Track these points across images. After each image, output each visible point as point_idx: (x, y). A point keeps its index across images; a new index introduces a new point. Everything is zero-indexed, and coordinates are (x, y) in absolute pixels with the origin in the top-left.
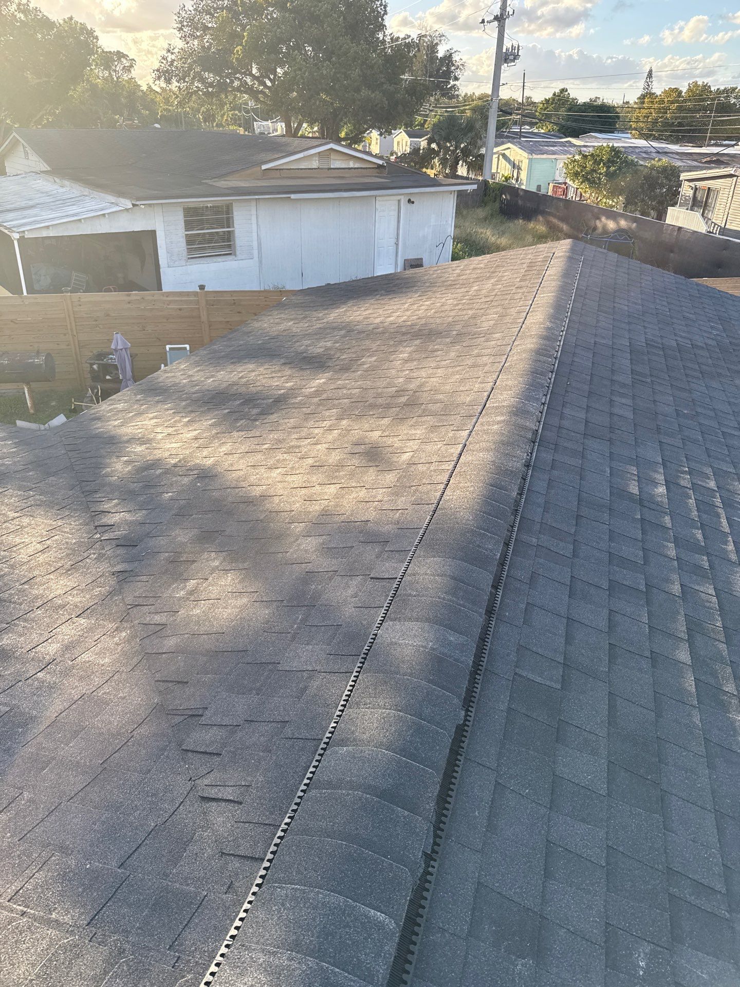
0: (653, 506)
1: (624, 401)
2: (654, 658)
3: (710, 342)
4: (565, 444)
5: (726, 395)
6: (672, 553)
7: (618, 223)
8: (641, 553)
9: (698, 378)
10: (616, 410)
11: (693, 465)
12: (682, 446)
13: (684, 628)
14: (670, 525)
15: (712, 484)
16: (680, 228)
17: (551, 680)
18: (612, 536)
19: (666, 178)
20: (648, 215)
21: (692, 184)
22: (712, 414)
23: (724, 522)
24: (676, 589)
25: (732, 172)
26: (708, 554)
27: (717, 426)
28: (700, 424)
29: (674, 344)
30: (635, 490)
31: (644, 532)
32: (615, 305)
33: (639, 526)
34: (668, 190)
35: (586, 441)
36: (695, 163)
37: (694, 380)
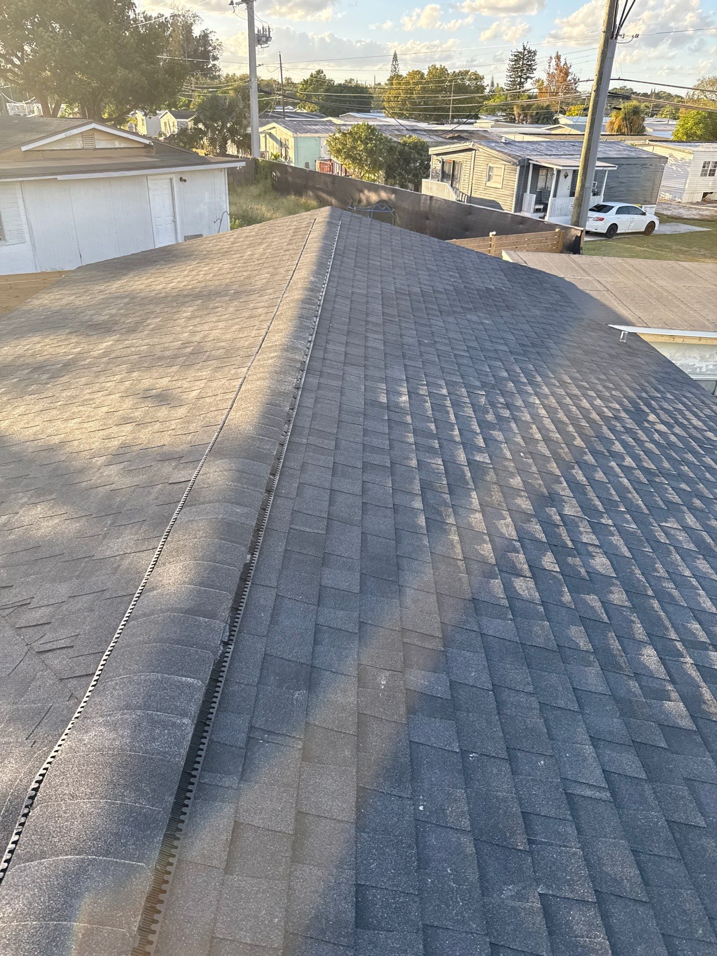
0: (398, 410)
1: (376, 336)
2: (396, 509)
3: (448, 287)
4: (329, 371)
5: (459, 327)
6: (411, 440)
7: (379, 195)
8: (387, 442)
9: (438, 316)
10: (370, 344)
11: (430, 379)
12: (421, 366)
13: (419, 488)
14: (410, 422)
15: (444, 391)
16: (431, 197)
17: (318, 529)
18: (365, 432)
19: (418, 153)
20: (407, 187)
21: (439, 158)
22: (447, 341)
23: (452, 417)
24: (414, 463)
25: (471, 147)
26: (439, 439)
27: (450, 350)
28: (437, 349)
29: (419, 290)
30: (383, 399)
31: (390, 428)
32: (370, 261)
33: (386, 424)
34: (420, 164)
35: (346, 368)
36: (441, 139)
37: (434, 318)
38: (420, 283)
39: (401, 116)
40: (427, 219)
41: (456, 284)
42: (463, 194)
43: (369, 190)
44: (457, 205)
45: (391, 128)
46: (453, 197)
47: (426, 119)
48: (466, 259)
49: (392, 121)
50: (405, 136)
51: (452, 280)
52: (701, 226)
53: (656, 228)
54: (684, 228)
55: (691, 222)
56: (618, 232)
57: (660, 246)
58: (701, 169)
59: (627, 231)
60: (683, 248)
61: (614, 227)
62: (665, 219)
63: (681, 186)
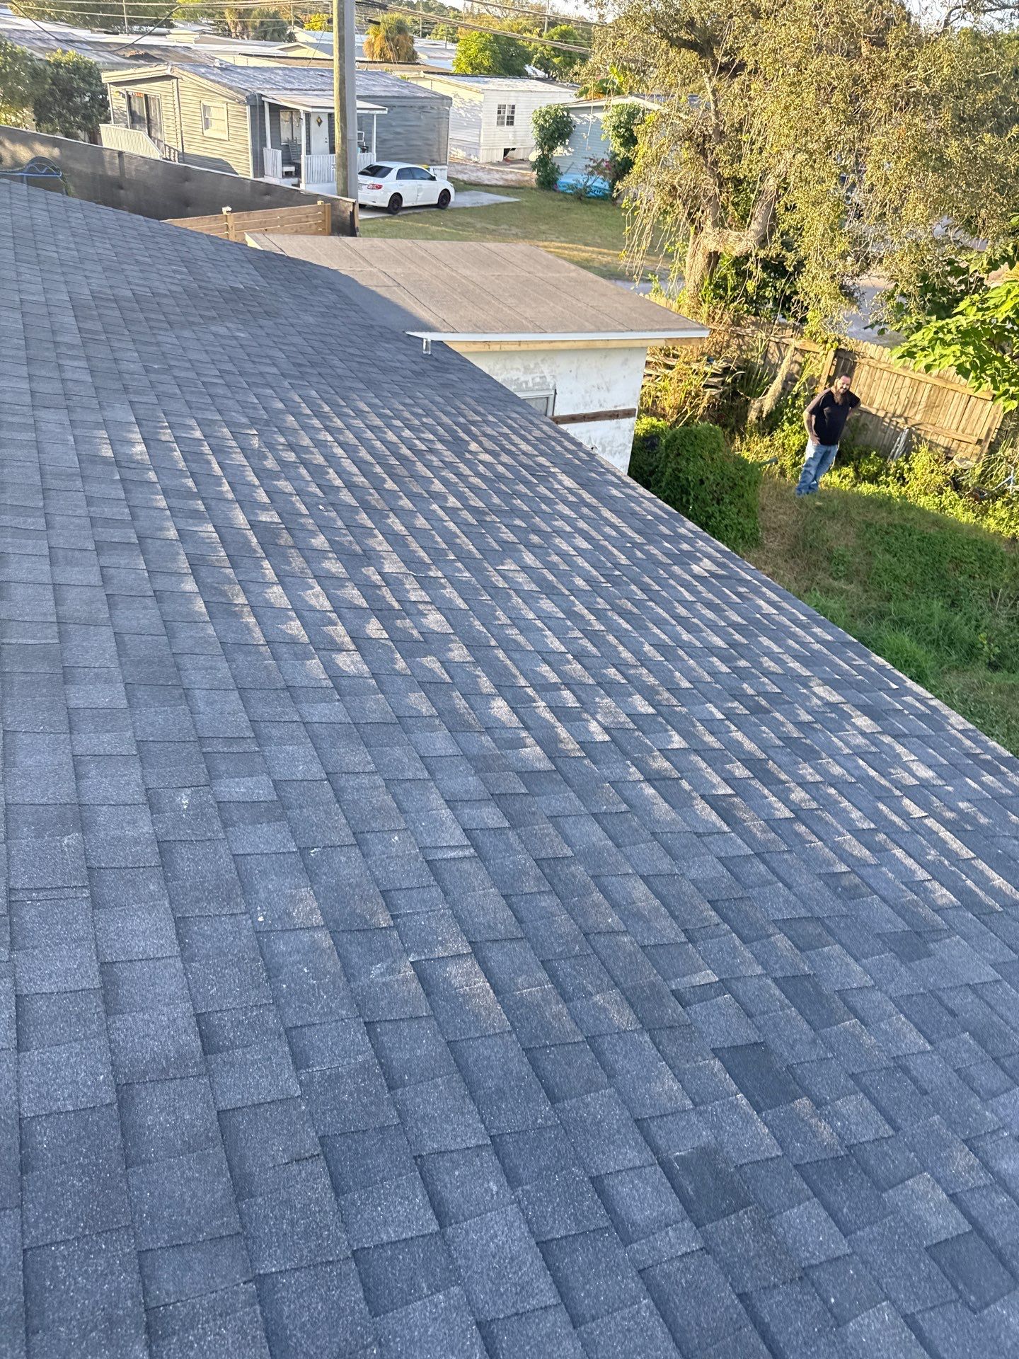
0: (133, 465)
1: (76, 364)
2: (158, 596)
3: (174, 288)
4: (10, 419)
5: (202, 344)
6: (163, 504)
8: (127, 510)
9: (167, 330)
10: (68, 375)
11: (173, 419)
12: (156, 402)
13: (187, 565)
14: (155, 479)
15: (198, 434)
16: (120, 154)
17: (47, 638)
18: (90, 501)
19: (84, 80)
20: (76, 137)
21: (121, 89)
22: (188, 365)
23: (216, 466)
24: (172, 534)
25: (168, 72)
26: (203, 499)
27: (196, 377)
28: (175, 377)
30: (107, 452)
31: (126, 491)
33: (120, 486)
34: (91, 99)
35: (36, 412)
36: (117, 59)
37: (162, 333)
38: (129, 283)
39: (41, 16)
40: (121, 188)
41: (185, 283)
42: (170, 148)
43: (13, 141)
44: (164, 166)
45: (28, 36)
46: (156, 154)
47: (87, 24)
48: (195, 247)
49: (28, 24)
50: (55, 51)
51: (178, 276)
52: (508, 195)
53: (452, 199)
54: (487, 199)
55: (495, 189)
56: (404, 205)
57: (462, 224)
58: (496, 115)
59: (415, 204)
60: (488, 226)
61: (397, 198)
62: (462, 186)
63: (475, 140)
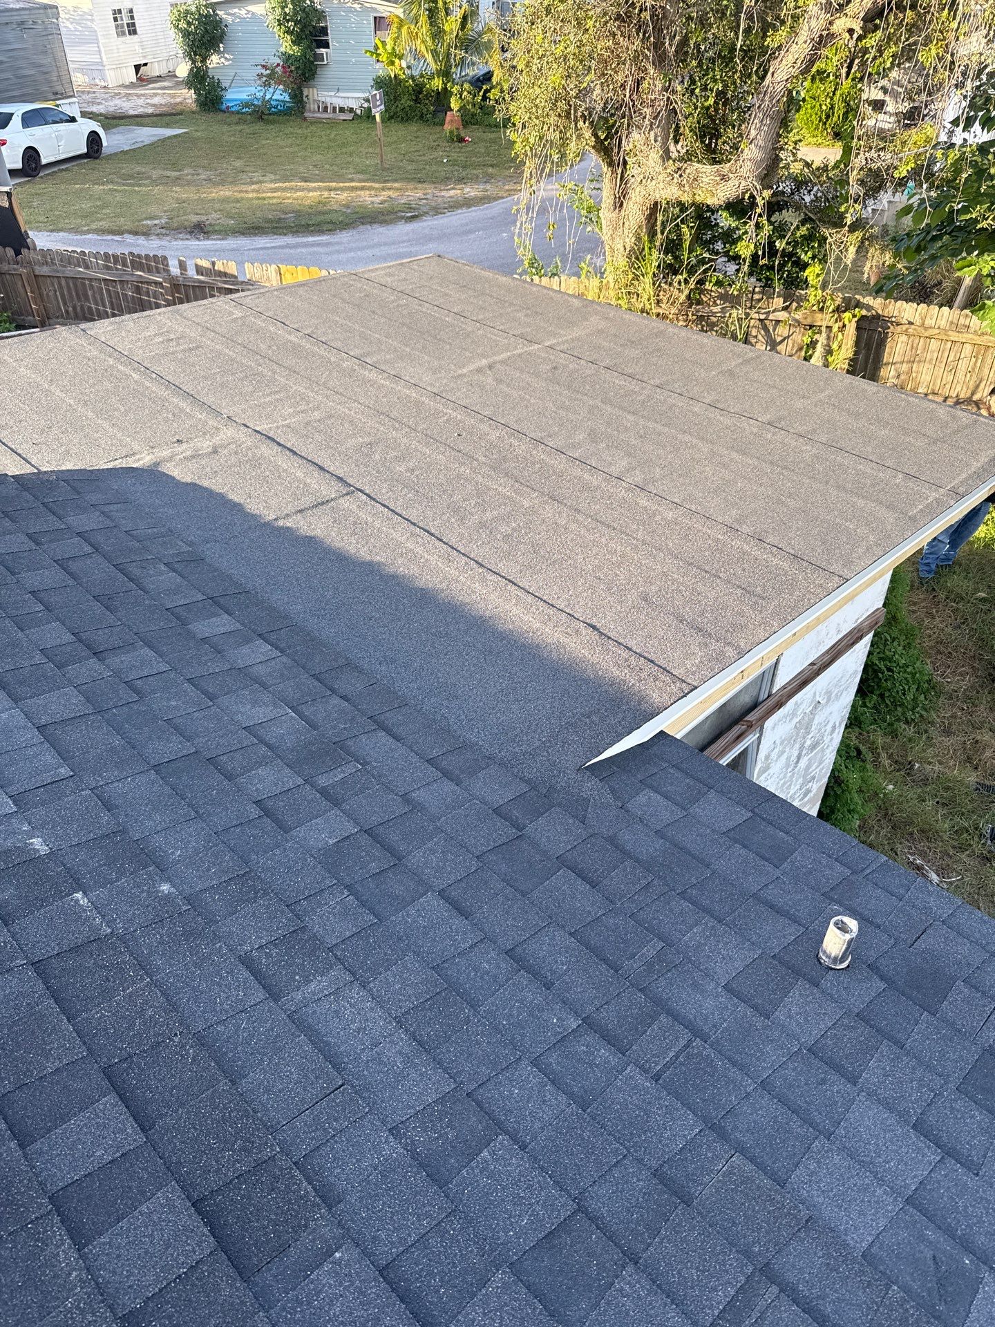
52: (167, 126)
53: (105, 143)
54: (147, 135)
55: (147, 120)
56: (44, 161)
57: (131, 177)
58: (113, 23)
59: (58, 159)
60: (168, 173)
61: (31, 155)
62: (112, 120)
63: (96, 58)
